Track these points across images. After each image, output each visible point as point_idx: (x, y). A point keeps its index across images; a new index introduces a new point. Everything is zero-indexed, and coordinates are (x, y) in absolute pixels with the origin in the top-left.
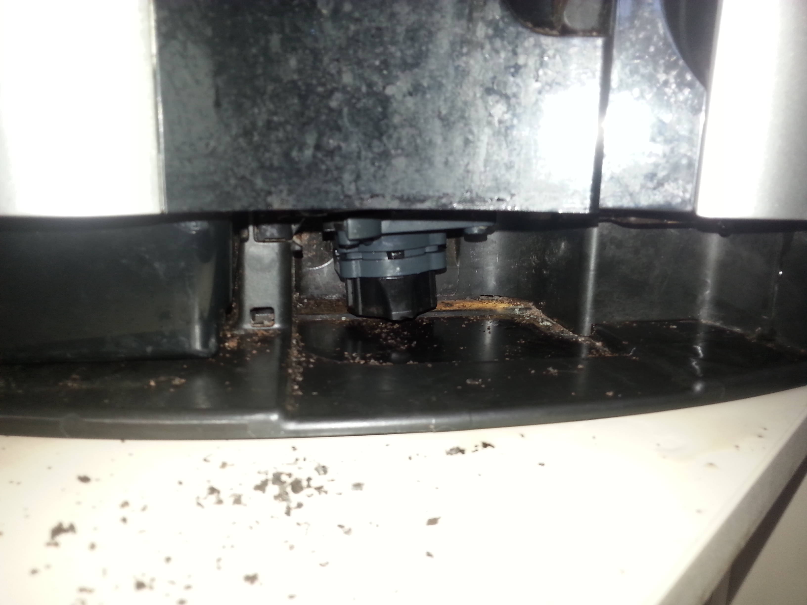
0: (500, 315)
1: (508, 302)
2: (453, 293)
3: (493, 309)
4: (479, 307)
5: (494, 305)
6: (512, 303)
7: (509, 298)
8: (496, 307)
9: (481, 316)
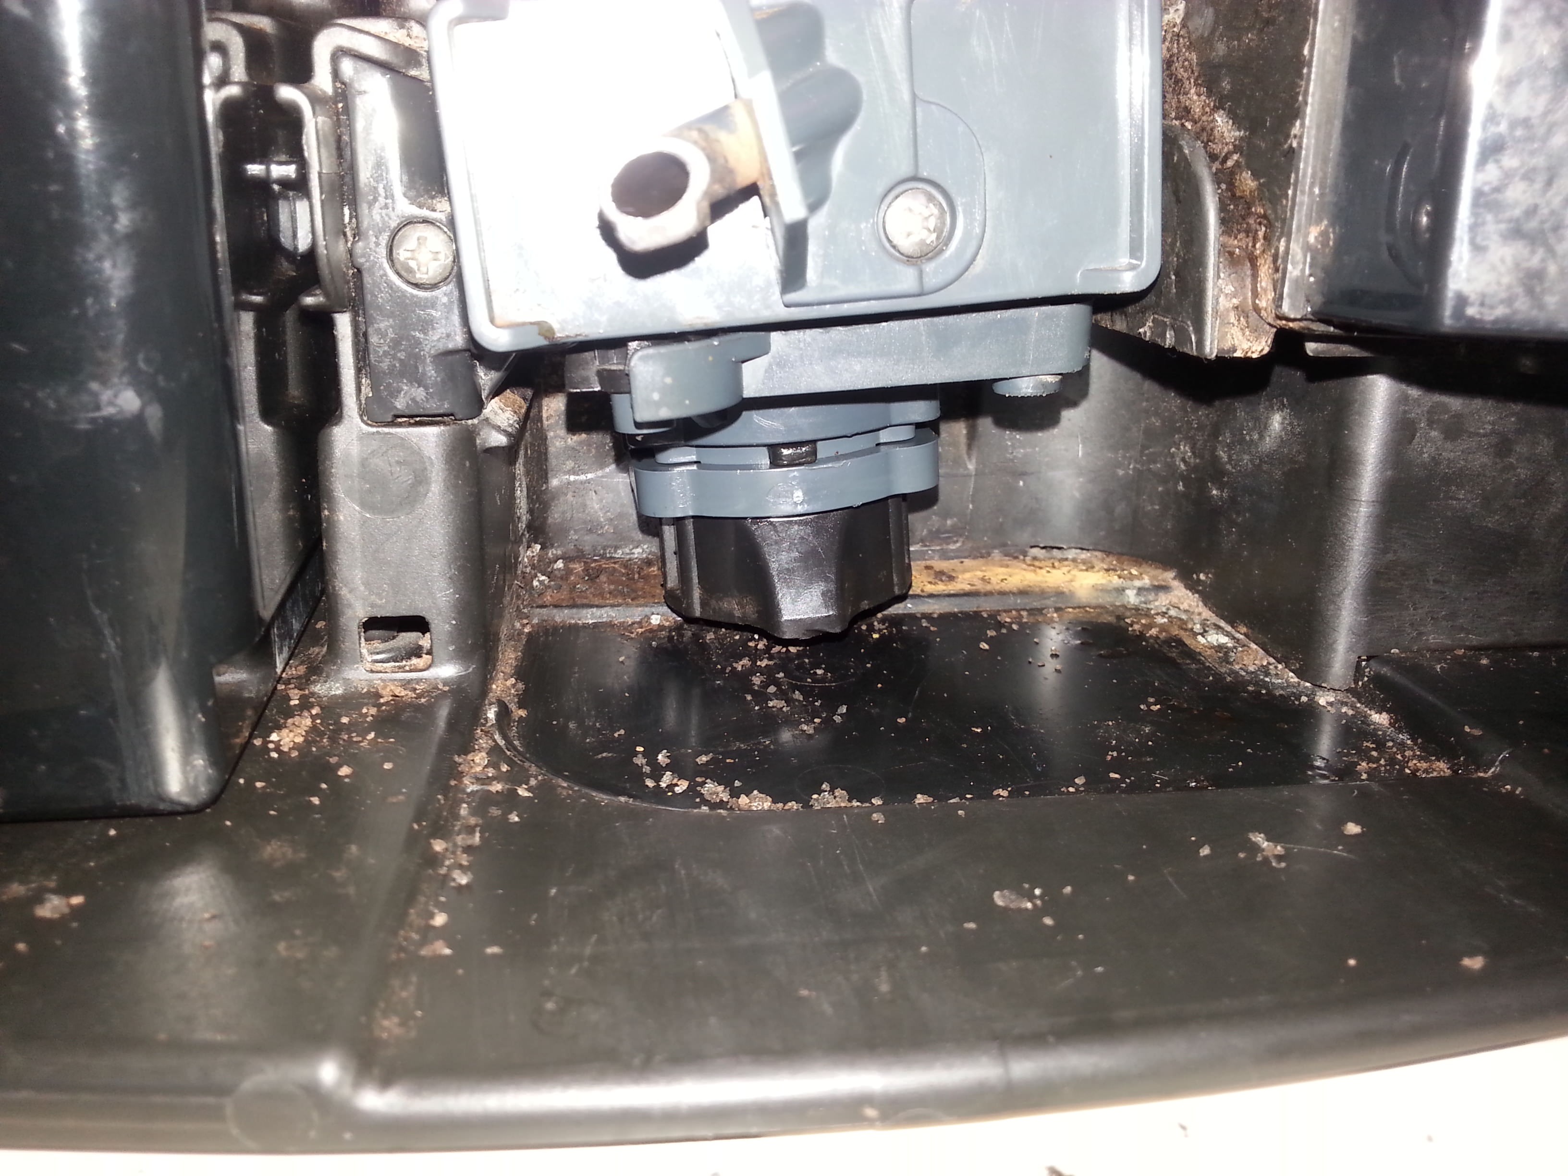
0: (1085, 607)
1: (1105, 567)
2: (957, 541)
3: (1065, 590)
4: (1026, 583)
5: (1068, 577)
6: (1115, 570)
7: (1108, 556)
8: (1073, 583)
9: (1032, 611)
